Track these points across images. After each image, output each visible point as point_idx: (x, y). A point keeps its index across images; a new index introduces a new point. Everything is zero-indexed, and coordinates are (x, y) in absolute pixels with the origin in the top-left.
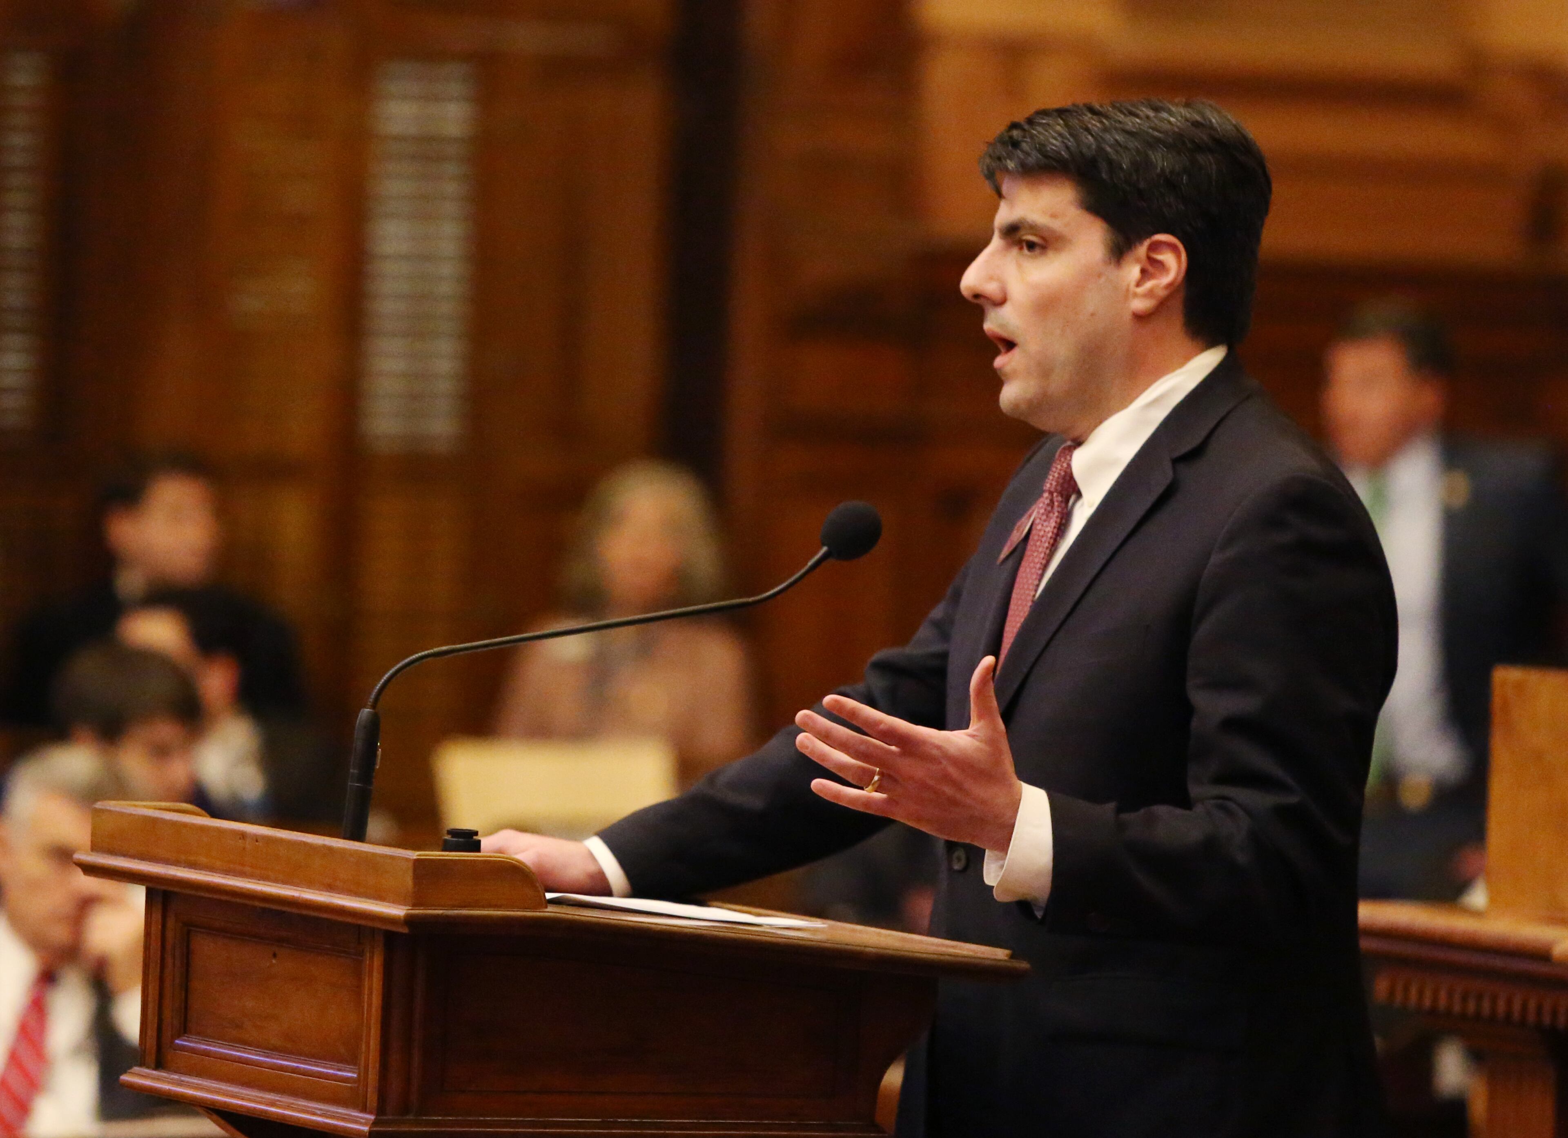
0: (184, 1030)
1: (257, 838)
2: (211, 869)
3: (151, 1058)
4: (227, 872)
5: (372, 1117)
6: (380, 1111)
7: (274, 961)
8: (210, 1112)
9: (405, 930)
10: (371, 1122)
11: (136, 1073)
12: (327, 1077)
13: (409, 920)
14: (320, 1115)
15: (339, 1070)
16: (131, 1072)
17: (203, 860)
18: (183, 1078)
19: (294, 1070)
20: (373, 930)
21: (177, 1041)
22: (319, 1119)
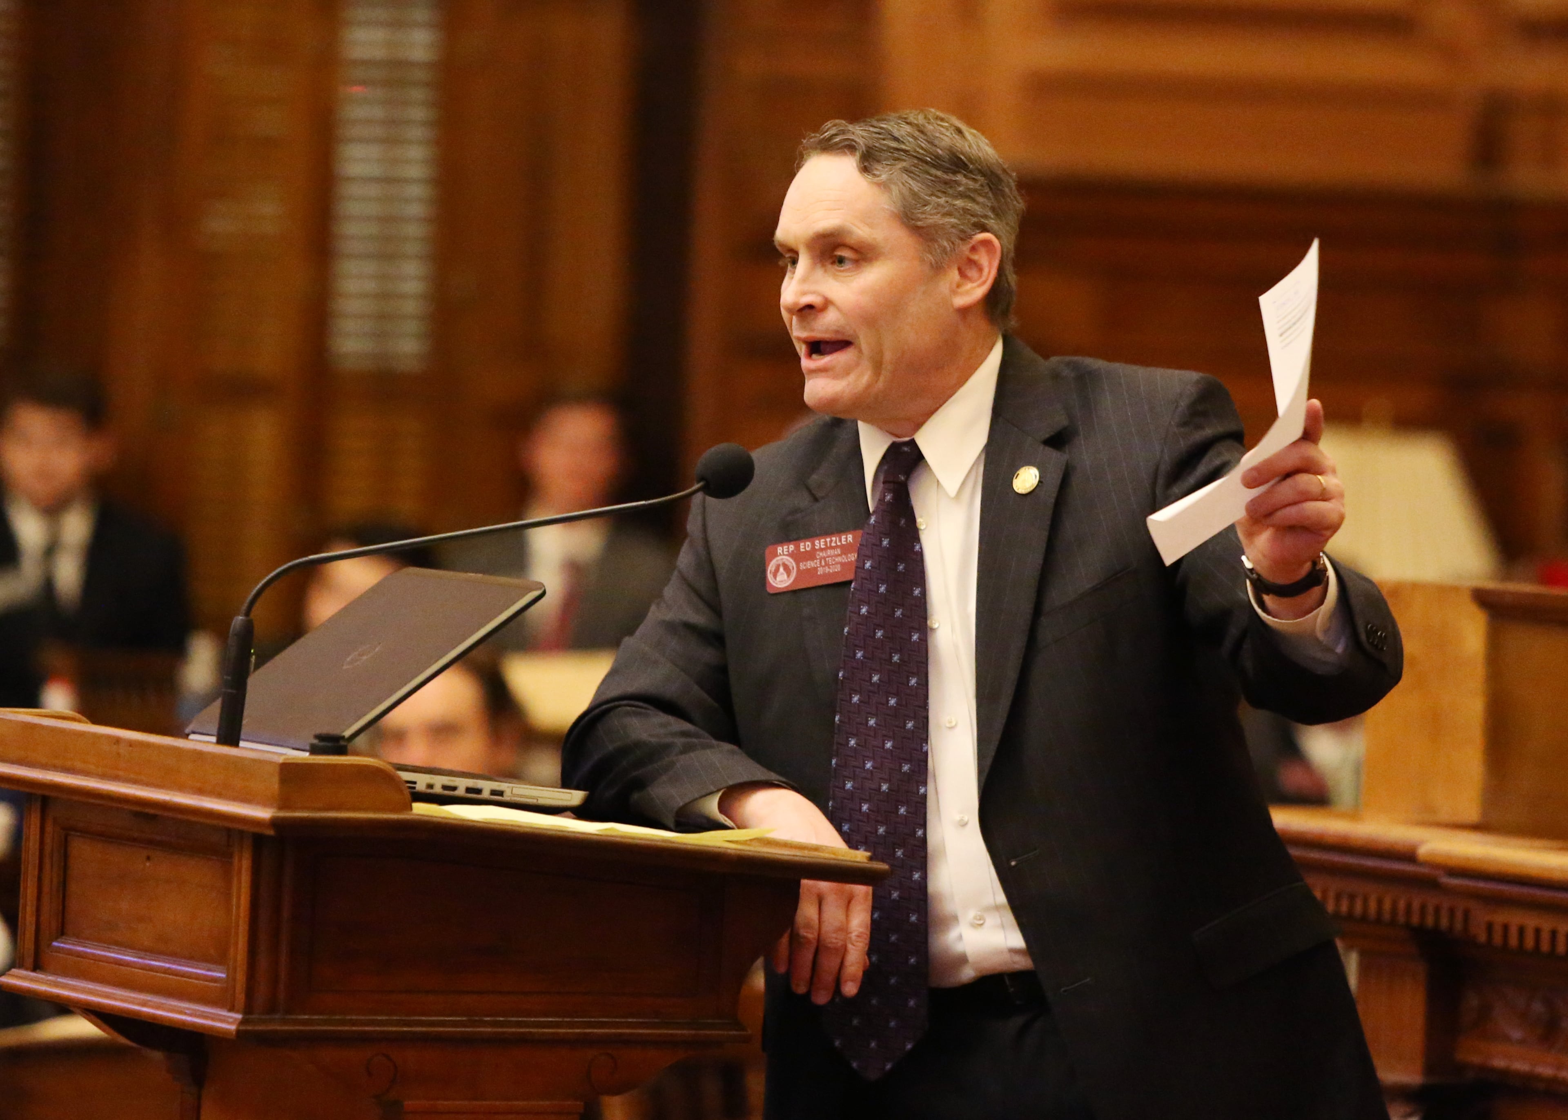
0: (62, 932)
1: (131, 743)
2: (87, 773)
3: (29, 961)
4: (103, 777)
5: (239, 1016)
6: (248, 1010)
7: (148, 864)
8: (87, 1012)
9: (271, 832)
10: (239, 1021)
11: (16, 975)
12: (197, 977)
13: (275, 823)
14: (191, 1015)
15: (209, 970)
16: (10, 975)
17: (79, 765)
18: (59, 980)
19: (166, 971)
20: (241, 832)
21: (55, 944)
22: (189, 1019)
